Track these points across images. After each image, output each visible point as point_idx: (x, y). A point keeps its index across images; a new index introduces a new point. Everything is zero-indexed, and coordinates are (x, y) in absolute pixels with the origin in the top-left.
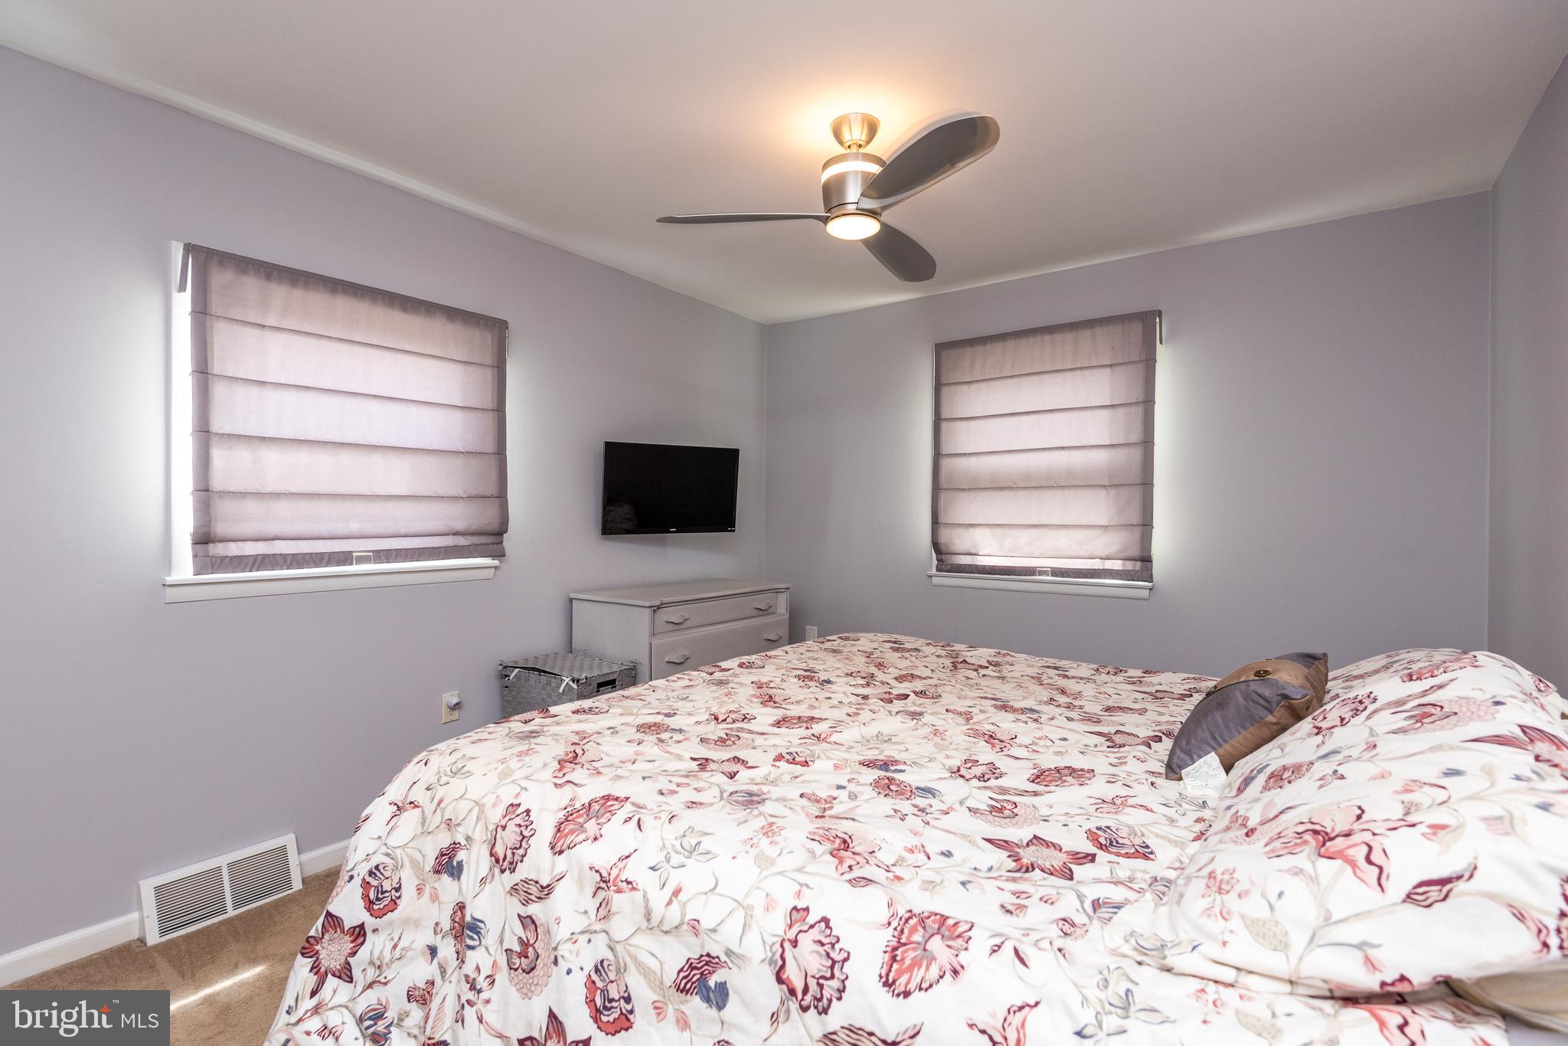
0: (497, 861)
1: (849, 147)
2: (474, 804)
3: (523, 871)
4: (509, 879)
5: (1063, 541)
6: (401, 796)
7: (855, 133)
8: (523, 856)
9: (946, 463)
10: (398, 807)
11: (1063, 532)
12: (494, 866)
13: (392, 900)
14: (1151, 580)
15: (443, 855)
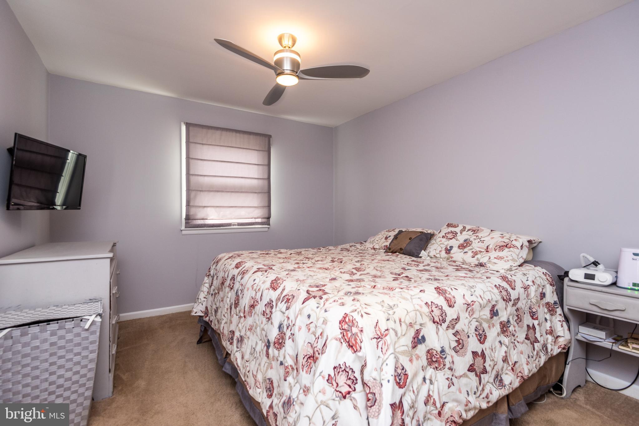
0: (438, 323)
1: (285, 47)
2: (415, 312)
3: (448, 319)
4: (445, 325)
5: (243, 212)
6: (373, 332)
7: (287, 42)
8: (446, 315)
9: (193, 179)
10: (376, 338)
11: (243, 209)
12: (437, 326)
13: (404, 374)
14: (270, 225)
15: (414, 338)
